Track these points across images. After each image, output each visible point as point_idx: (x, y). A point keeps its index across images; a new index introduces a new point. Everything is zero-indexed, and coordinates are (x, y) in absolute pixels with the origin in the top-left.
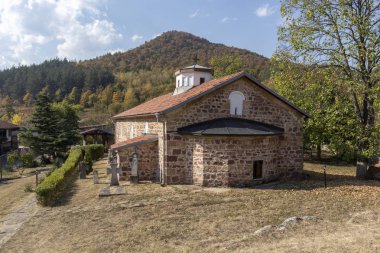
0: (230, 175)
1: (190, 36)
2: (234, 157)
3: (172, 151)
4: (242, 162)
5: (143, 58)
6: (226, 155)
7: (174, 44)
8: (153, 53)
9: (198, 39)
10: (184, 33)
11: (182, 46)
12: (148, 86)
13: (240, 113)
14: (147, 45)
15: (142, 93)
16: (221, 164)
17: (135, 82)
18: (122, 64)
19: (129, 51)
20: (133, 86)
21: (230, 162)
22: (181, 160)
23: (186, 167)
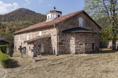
0: (86, 49)
1: (29, 10)
2: (87, 41)
3: (60, 40)
4: (89, 43)
5: (11, 17)
6: (84, 41)
7: (23, 12)
8: (15, 15)
9: (31, 11)
10: (26, 9)
11: (26, 13)
12: (15, 27)
13: (82, 26)
14: (12, 12)
15: (12, 29)
16: (82, 45)
17: (9, 25)
18: (3, 19)
19: (5, 14)
20: (9, 27)
21: (86, 44)
22: (64, 44)
23: (66, 47)
